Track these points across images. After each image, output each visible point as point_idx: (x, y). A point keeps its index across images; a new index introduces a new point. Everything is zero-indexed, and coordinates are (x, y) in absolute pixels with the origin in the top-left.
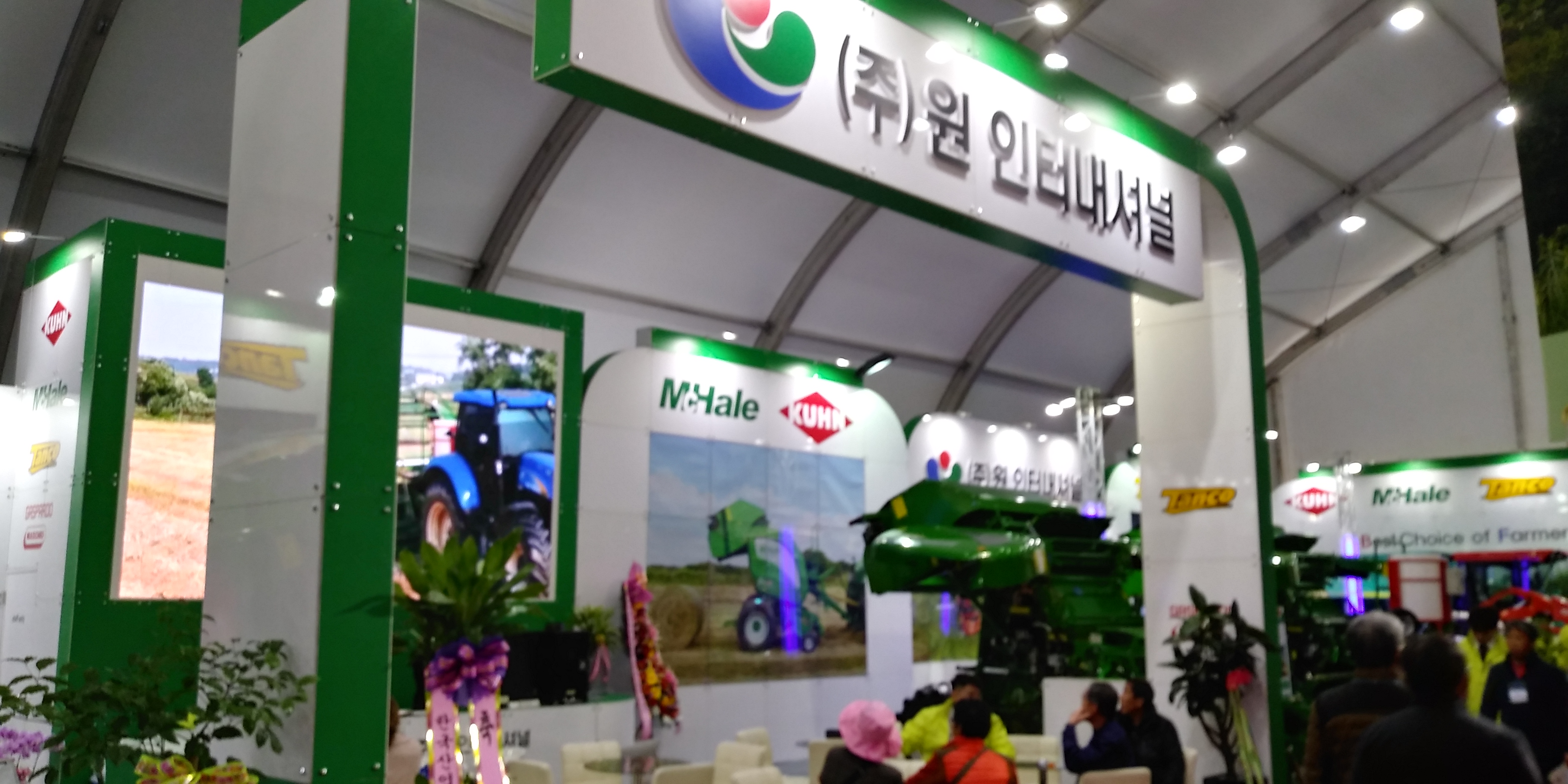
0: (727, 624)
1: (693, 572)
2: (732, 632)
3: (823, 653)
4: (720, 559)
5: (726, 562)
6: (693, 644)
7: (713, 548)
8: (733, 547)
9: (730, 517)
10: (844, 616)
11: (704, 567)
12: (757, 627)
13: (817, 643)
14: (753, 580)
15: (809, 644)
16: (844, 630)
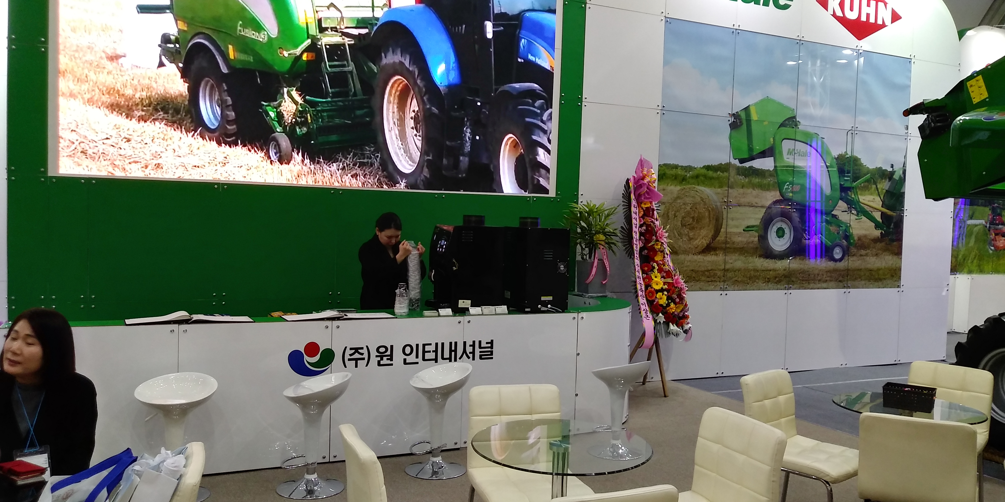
0: (748, 229)
1: (710, 173)
2: (754, 237)
3: (852, 263)
4: (742, 161)
5: (747, 165)
6: (708, 249)
7: (734, 148)
8: (758, 148)
9: (754, 116)
10: (877, 226)
11: (723, 168)
12: (780, 233)
13: (846, 252)
14: (779, 186)
15: (837, 253)
16: (876, 240)
